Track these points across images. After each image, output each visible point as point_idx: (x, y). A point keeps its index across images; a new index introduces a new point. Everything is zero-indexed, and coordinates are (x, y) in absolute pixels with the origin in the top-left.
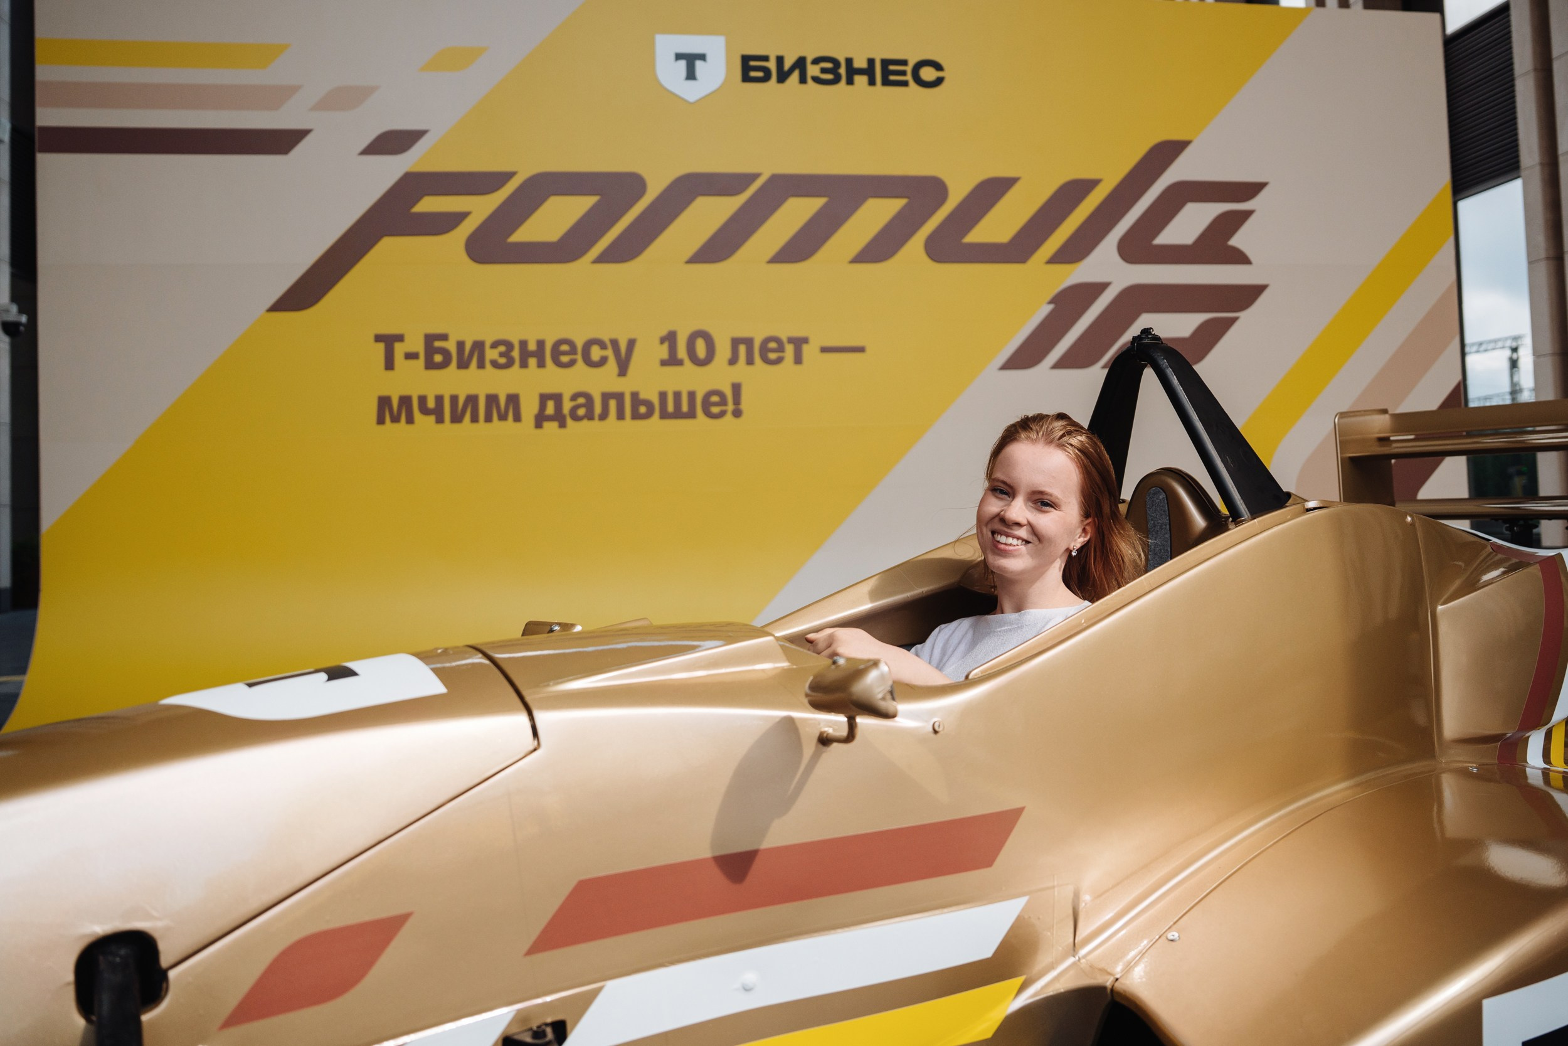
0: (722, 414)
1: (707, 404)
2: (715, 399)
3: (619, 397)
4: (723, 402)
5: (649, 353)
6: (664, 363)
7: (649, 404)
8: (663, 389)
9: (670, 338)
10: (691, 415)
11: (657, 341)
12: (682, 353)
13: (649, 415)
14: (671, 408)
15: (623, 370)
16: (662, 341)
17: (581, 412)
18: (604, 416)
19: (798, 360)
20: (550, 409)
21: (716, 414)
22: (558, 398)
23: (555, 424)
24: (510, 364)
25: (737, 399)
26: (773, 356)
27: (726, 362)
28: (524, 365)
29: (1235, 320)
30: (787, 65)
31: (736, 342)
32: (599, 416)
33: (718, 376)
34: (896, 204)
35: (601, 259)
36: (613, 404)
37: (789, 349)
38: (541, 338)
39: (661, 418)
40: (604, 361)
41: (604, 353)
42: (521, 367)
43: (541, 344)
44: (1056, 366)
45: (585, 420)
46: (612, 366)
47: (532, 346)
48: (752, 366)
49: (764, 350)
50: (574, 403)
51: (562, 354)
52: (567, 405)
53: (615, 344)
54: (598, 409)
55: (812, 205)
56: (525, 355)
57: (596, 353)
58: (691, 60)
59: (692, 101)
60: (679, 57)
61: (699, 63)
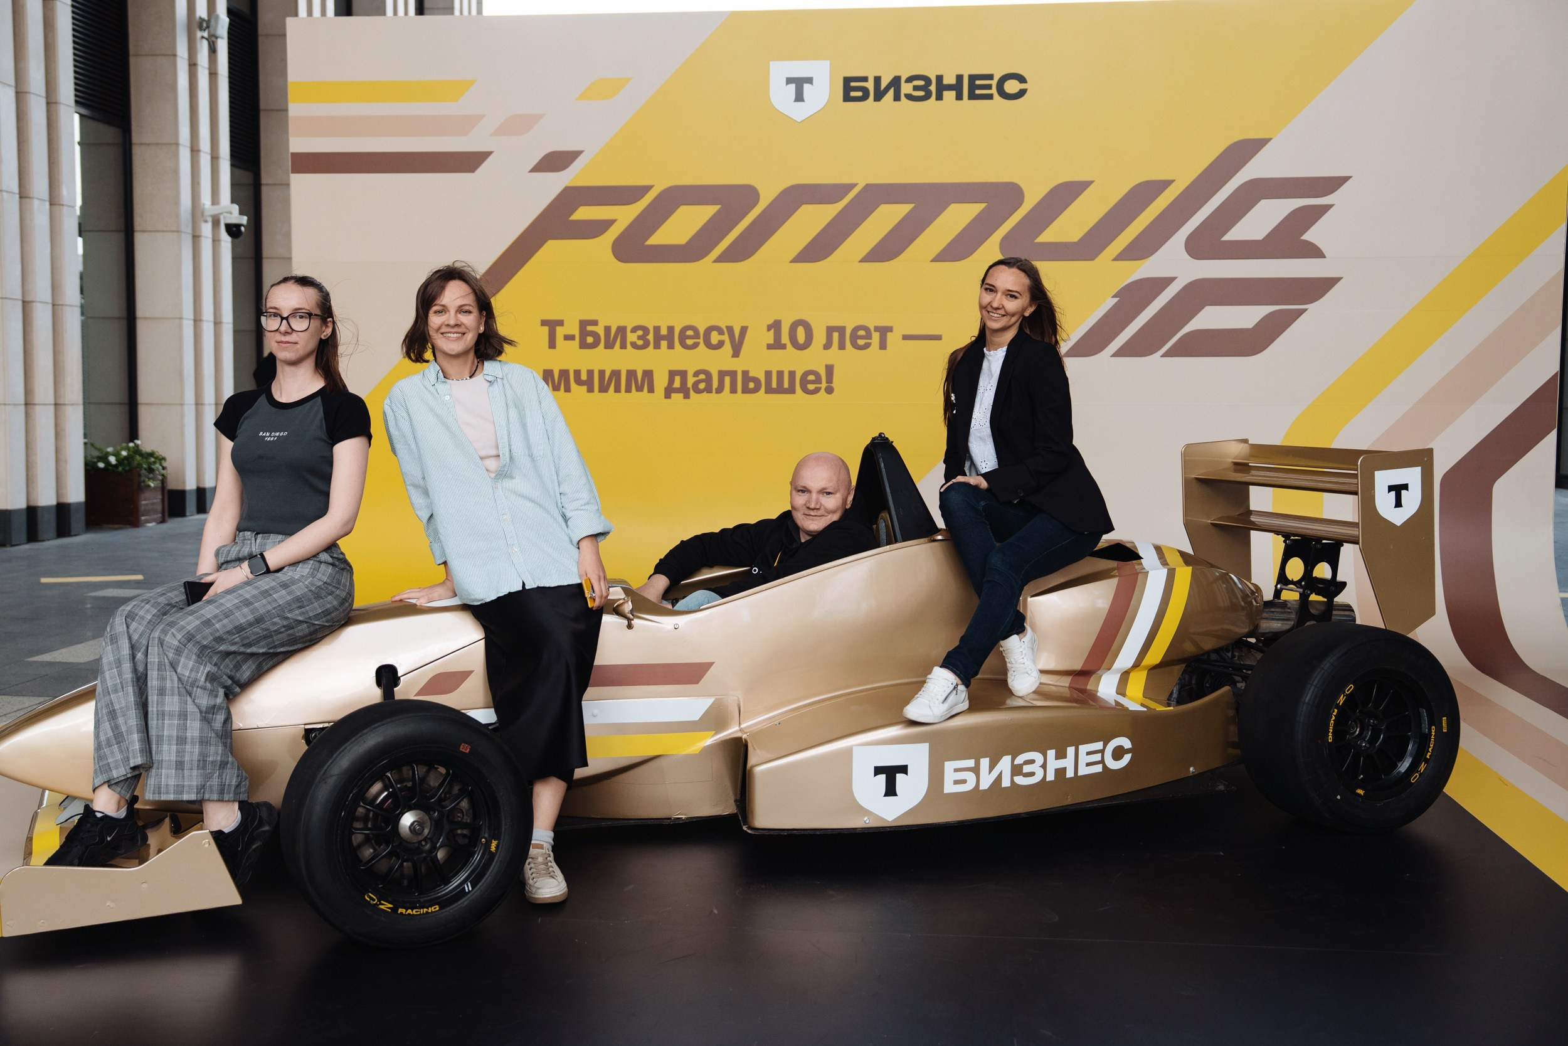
0: (817, 391)
1: (804, 382)
2: (811, 377)
3: (733, 374)
4: (818, 380)
5: (758, 338)
6: (769, 347)
7: (756, 381)
8: (769, 369)
9: (776, 326)
10: (791, 390)
11: (766, 328)
12: (785, 339)
13: (756, 390)
14: (774, 385)
15: (736, 353)
16: (769, 328)
17: (702, 386)
18: (720, 390)
19: (883, 346)
20: (677, 383)
21: (812, 390)
22: (683, 374)
23: (681, 395)
24: (646, 345)
25: (830, 379)
26: (861, 342)
27: (822, 347)
28: (657, 346)
29: (1302, 312)
30: (883, 85)
31: (830, 330)
32: (716, 389)
33: (814, 359)
34: (976, 208)
35: (720, 259)
36: (727, 379)
37: (876, 336)
38: (671, 324)
39: (766, 393)
40: (721, 344)
41: (721, 338)
42: (655, 348)
43: (671, 329)
44: (1117, 354)
45: (705, 392)
46: (727, 348)
47: (664, 332)
48: (844, 351)
49: (854, 337)
50: (696, 379)
51: (687, 337)
52: (691, 380)
53: (730, 329)
54: (715, 384)
55: (900, 211)
56: (658, 338)
57: (715, 338)
58: (799, 84)
59: (799, 121)
60: (789, 81)
61: (806, 86)
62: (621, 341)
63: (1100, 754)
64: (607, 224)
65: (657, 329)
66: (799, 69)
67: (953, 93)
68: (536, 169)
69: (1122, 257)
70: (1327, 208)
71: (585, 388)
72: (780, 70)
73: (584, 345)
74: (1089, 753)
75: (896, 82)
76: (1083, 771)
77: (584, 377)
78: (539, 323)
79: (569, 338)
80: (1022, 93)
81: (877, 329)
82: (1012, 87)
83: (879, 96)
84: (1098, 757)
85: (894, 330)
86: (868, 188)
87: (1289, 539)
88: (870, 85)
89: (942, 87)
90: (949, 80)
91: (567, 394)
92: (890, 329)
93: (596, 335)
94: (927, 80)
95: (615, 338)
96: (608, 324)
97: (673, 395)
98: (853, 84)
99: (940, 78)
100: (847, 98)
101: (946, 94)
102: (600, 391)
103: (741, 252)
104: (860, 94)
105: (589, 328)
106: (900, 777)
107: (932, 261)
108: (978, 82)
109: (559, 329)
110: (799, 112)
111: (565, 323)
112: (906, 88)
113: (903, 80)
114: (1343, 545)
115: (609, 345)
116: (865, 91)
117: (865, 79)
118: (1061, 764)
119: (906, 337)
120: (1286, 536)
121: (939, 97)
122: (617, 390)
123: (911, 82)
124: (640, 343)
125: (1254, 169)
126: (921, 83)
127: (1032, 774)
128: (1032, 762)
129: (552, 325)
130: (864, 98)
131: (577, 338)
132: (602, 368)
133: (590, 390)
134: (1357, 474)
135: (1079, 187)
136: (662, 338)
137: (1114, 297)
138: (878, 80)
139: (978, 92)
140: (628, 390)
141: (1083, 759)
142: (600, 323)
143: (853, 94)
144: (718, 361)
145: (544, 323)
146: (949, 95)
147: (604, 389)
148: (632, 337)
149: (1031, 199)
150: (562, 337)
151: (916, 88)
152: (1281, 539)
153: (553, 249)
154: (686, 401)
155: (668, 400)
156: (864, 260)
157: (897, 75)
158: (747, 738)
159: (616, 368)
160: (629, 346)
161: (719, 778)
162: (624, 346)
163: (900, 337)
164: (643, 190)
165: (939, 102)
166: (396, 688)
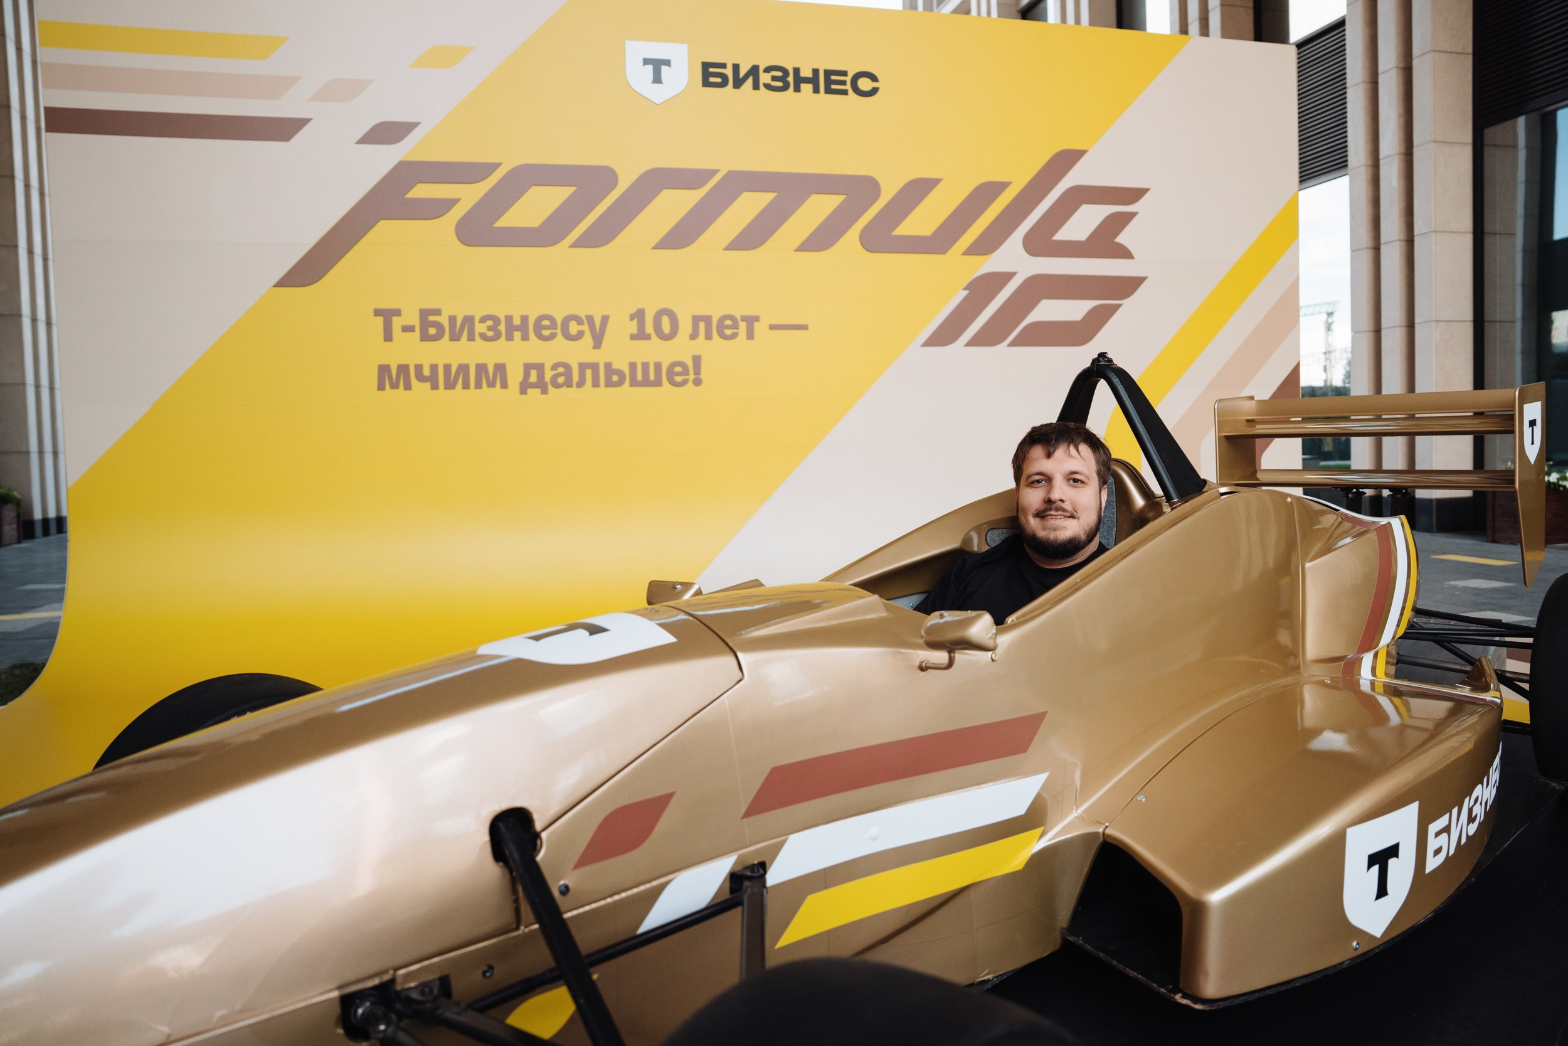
0: (684, 383)
1: (671, 374)
2: (678, 369)
3: (594, 367)
4: (685, 372)
5: (620, 329)
6: (633, 337)
7: (620, 373)
8: (633, 360)
9: (639, 315)
10: (658, 383)
11: (628, 317)
12: (649, 329)
13: (620, 383)
14: (639, 377)
15: (597, 344)
16: (632, 317)
17: (561, 380)
18: (581, 384)
19: (750, 336)
20: (533, 377)
21: (680, 383)
22: (540, 367)
23: (538, 391)
24: (497, 337)
25: (697, 371)
26: (728, 332)
27: (688, 337)
28: (510, 338)
29: (1119, 307)
30: (742, 73)
31: (696, 320)
32: (577, 383)
33: (681, 349)
34: (836, 200)
35: (575, 245)
36: (589, 373)
37: (743, 326)
38: (524, 314)
39: (631, 385)
40: (580, 335)
41: (581, 328)
42: (507, 340)
43: (524, 319)
44: (971, 343)
45: (565, 387)
46: (588, 336)
47: (517, 321)
48: (710, 341)
49: (721, 326)
50: (554, 372)
51: (543, 328)
52: (548, 374)
53: (590, 319)
54: (576, 378)
55: (764, 199)
56: (511, 329)
57: (574, 328)
58: (657, 65)
59: (658, 103)
60: (646, 62)
61: (664, 68)
62: (468, 329)
64: (449, 204)
65: (509, 319)
66: (656, 51)
67: (809, 87)
68: (363, 141)
69: (970, 251)
70: (1133, 215)
71: (428, 385)
72: (637, 51)
73: (425, 337)
75: (754, 71)
77: (427, 372)
78: (372, 313)
79: (407, 329)
80: (874, 91)
81: (744, 318)
82: (865, 84)
83: (738, 83)
85: (761, 319)
86: (732, 175)
88: (729, 72)
89: (799, 80)
90: (806, 73)
91: (408, 392)
92: (757, 319)
93: (439, 326)
94: (785, 72)
95: (462, 328)
96: (453, 313)
97: (530, 391)
98: (711, 70)
99: (797, 71)
100: (706, 83)
101: (803, 86)
102: (446, 388)
103: (599, 237)
104: (719, 80)
105: (431, 318)
106: (1391, 863)
107: (797, 250)
108: (833, 78)
109: (395, 319)
110: (658, 94)
111: (403, 313)
112: (765, 78)
113: (761, 69)
115: (455, 337)
116: (724, 77)
117: (724, 66)
119: (773, 327)
121: (797, 89)
122: (466, 386)
123: (769, 72)
124: (490, 334)
125: (1077, 177)
126: (779, 74)
129: (387, 315)
130: (724, 83)
131: (418, 329)
132: (447, 362)
133: (435, 387)
135: (932, 183)
136: (516, 328)
137: (965, 289)
138: (736, 67)
139: (834, 87)
140: (478, 386)
142: (443, 312)
143: (712, 80)
144: (578, 352)
145: (378, 312)
146: (807, 88)
147: (450, 385)
148: (480, 328)
149: (888, 192)
150: (400, 329)
151: (774, 78)
153: (385, 230)
154: (544, 396)
155: (523, 396)
156: (729, 248)
157: (756, 64)
158: (1108, 831)
159: (464, 362)
160: (477, 337)
161: (1047, 900)
162: (471, 338)
163: (768, 327)
164: (488, 169)
165: (797, 94)
166: (539, 858)
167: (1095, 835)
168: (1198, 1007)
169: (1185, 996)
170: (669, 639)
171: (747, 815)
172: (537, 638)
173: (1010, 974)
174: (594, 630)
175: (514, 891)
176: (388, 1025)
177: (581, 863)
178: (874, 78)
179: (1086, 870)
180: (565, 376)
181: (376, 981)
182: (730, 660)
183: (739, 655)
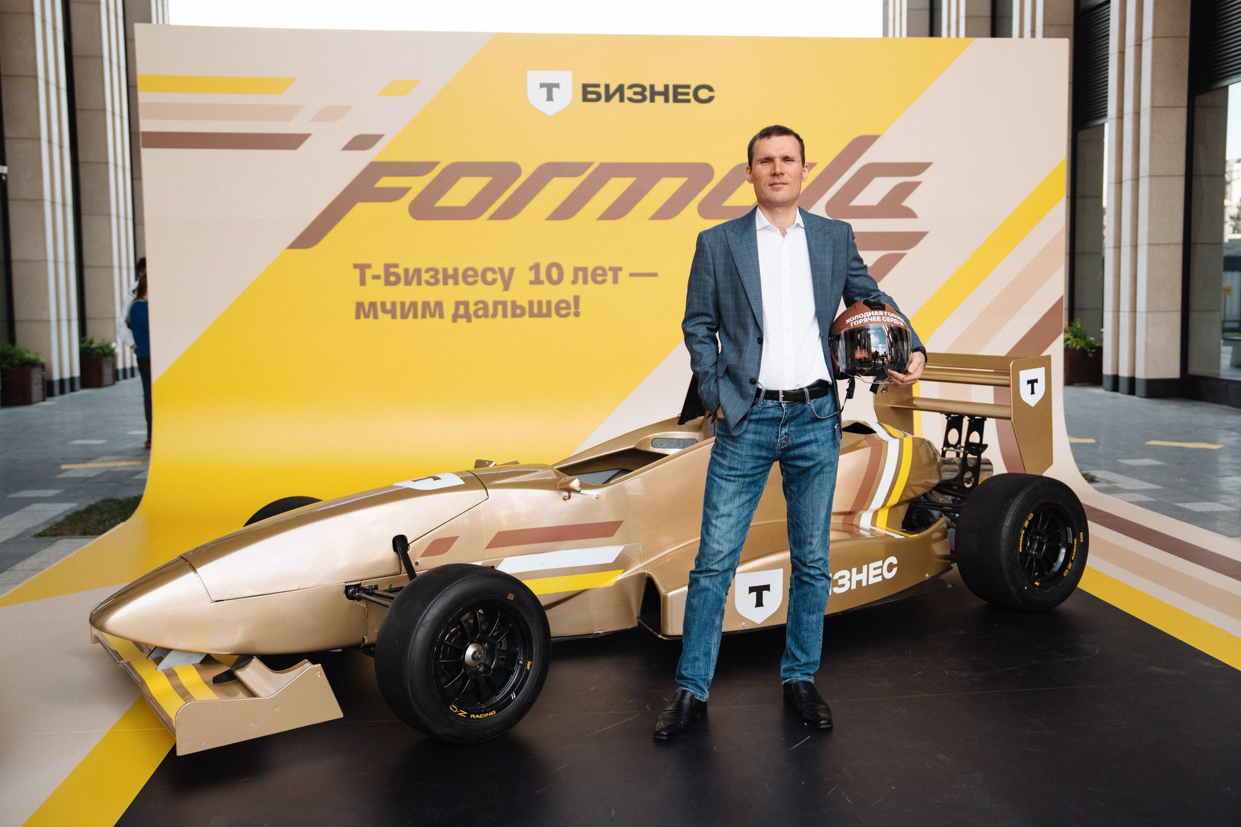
0: (567, 315)
1: (558, 309)
2: (563, 305)
3: (504, 304)
4: (568, 307)
5: (523, 276)
6: (531, 283)
7: (522, 308)
8: (531, 299)
9: (536, 267)
10: (548, 315)
11: (528, 269)
12: (543, 276)
13: (522, 315)
14: (536, 311)
15: (506, 287)
16: (531, 269)
17: (481, 312)
18: (494, 315)
19: (615, 281)
20: (462, 310)
21: (564, 314)
22: (466, 304)
23: (464, 320)
24: (437, 282)
25: (577, 306)
26: (599, 279)
27: (570, 282)
28: (445, 283)
29: (904, 255)
30: (612, 90)
31: (576, 270)
32: (492, 315)
33: (565, 291)
34: (680, 181)
35: (493, 217)
36: (500, 308)
37: (610, 274)
38: (456, 266)
40: (494, 281)
41: (495, 276)
42: (444, 285)
43: (456, 270)
46: (500, 284)
47: (450, 272)
48: (586, 285)
49: (594, 275)
50: (476, 307)
51: (468, 276)
52: (472, 309)
53: (501, 270)
54: (491, 311)
55: (626, 183)
56: (446, 277)
57: (490, 276)
58: (550, 88)
59: (551, 116)
60: (542, 85)
61: (555, 90)
62: (417, 279)
63: (881, 569)
64: (405, 190)
65: (445, 270)
66: (550, 77)
67: (662, 98)
68: (347, 148)
70: (918, 184)
71: (389, 316)
72: (535, 78)
73: (388, 283)
74: (875, 569)
75: (620, 89)
76: (872, 581)
77: (389, 307)
78: (352, 266)
79: (376, 277)
80: (711, 99)
81: (611, 269)
82: (704, 94)
83: (609, 98)
84: (879, 571)
85: (624, 269)
86: (603, 166)
87: (950, 417)
88: (602, 90)
89: (654, 93)
90: (659, 88)
91: (376, 320)
92: (620, 269)
93: (397, 275)
94: (644, 88)
95: (413, 277)
96: (407, 267)
97: (459, 320)
98: (589, 89)
99: (652, 87)
100: (585, 99)
101: (657, 98)
102: (402, 318)
103: (508, 212)
104: (594, 96)
105: (392, 270)
106: (765, 593)
107: (650, 219)
108: (680, 90)
109: (368, 271)
110: (550, 109)
111: (373, 266)
112: (628, 93)
113: (625, 87)
114: (986, 420)
115: (408, 283)
116: (599, 94)
117: (598, 86)
118: (860, 577)
119: (632, 275)
120: (948, 414)
121: (652, 100)
122: (415, 316)
123: (631, 89)
124: (432, 280)
125: (869, 157)
126: (639, 90)
127: (843, 585)
128: (843, 577)
129: (363, 268)
130: (598, 99)
131: (383, 277)
132: (403, 300)
133: (394, 317)
134: (1009, 373)
136: (450, 277)
138: (607, 86)
139: (680, 97)
140: (424, 316)
141: (872, 573)
142: (400, 266)
143: (590, 96)
144: (493, 293)
145: (356, 266)
146: (659, 99)
147: (404, 316)
148: (425, 277)
149: (719, 176)
150: (371, 277)
151: (635, 93)
152: (944, 416)
153: (362, 210)
154: (469, 324)
155: (454, 324)
156: (601, 218)
157: (622, 83)
158: (649, 573)
159: (414, 300)
160: (423, 283)
161: (626, 603)
162: (419, 283)
163: (628, 275)
164: (432, 165)
165: (652, 104)
166: (408, 552)
167: (645, 573)
168: (665, 638)
169: (664, 635)
170: (463, 483)
171: (487, 548)
172: (415, 481)
173: (612, 633)
174: (436, 478)
175: (400, 561)
176: (359, 593)
177: (422, 556)
178: (710, 89)
179: (643, 590)
180: (484, 310)
181: (355, 583)
182: (484, 491)
183: (488, 490)
